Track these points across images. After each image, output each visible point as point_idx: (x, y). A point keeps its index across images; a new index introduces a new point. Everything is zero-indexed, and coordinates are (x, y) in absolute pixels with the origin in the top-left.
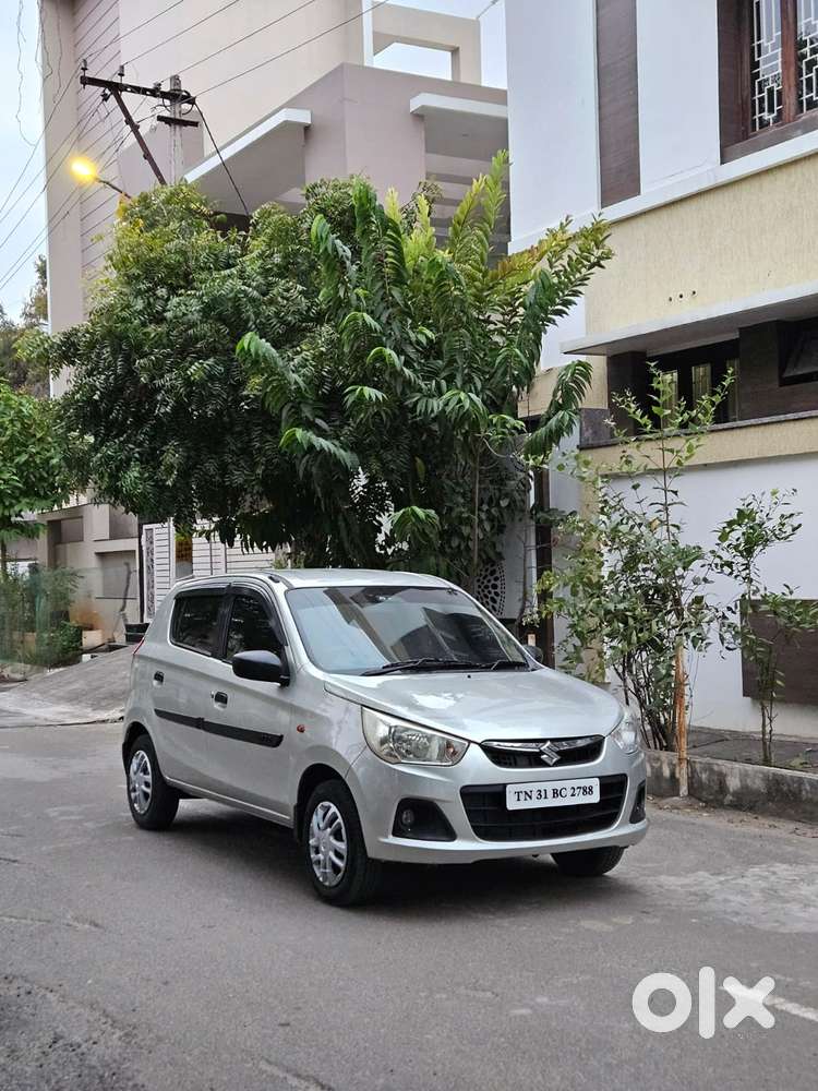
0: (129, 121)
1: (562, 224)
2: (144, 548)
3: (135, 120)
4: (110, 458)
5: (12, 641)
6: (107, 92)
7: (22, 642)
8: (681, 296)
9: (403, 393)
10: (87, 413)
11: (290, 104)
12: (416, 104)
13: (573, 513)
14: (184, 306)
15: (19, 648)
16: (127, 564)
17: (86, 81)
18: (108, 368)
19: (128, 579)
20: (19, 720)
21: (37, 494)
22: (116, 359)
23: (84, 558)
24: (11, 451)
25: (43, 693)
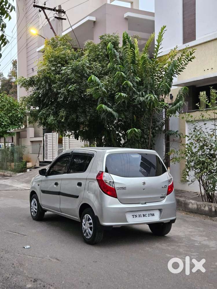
0: (47, 18)
1: (175, 48)
2: (45, 140)
3: (48, 18)
4: (44, 113)
5: (7, 165)
6: (41, 9)
7: (10, 166)
8: (208, 69)
9: (132, 95)
10: (37, 101)
11: (90, 15)
12: (126, 15)
13: (177, 131)
14: (66, 70)
15: (9, 167)
16: (40, 144)
17: (35, 6)
18: (43, 88)
19: (40, 148)
20: (13, 188)
21: (14, 124)
22: (46, 85)
23: (27, 142)
24: (7, 112)
25: (18, 180)
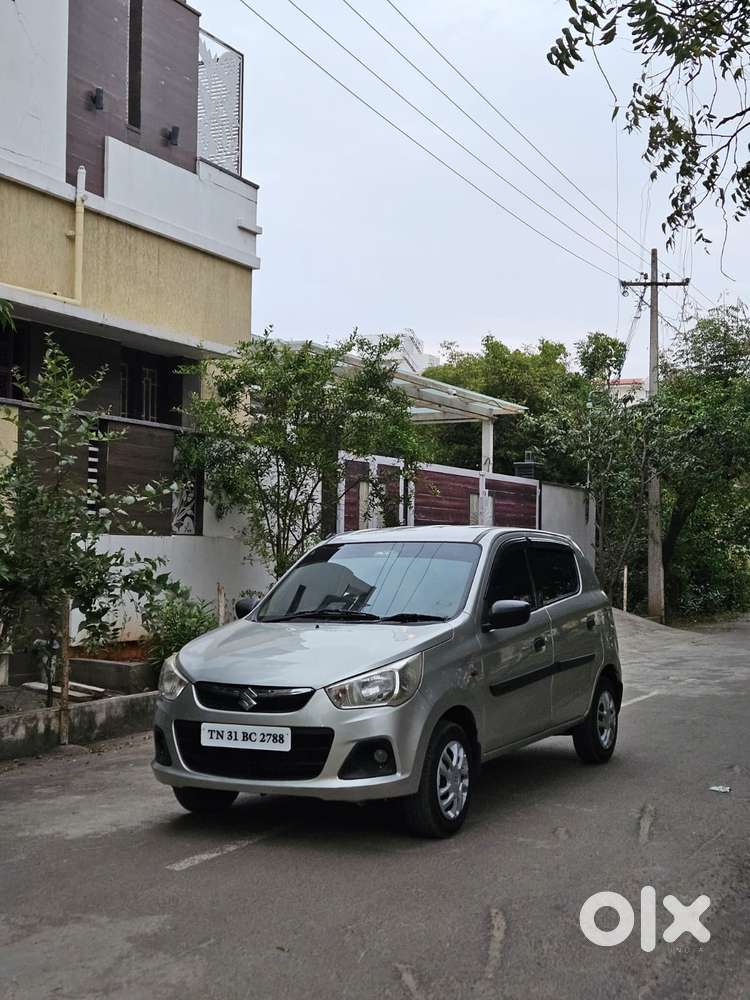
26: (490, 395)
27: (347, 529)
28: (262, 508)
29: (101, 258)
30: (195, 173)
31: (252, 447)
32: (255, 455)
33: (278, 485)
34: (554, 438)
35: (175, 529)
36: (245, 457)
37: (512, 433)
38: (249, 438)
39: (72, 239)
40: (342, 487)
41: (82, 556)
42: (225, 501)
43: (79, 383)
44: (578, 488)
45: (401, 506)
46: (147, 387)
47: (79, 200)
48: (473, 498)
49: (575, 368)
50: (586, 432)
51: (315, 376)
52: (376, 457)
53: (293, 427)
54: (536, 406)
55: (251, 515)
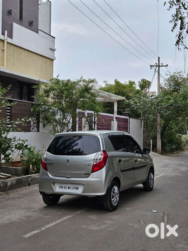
26: (116, 95)
27: (79, 130)
28: (56, 124)
29: (12, 56)
30: (38, 33)
31: (53, 108)
32: (54, 110)
33: (60, 118)
34: (133, 106)
35: (32, 130)
36: (51, 110)
37: (122, 105)
38: (52, 105)
39: (3, 50)
40: (77, 119)
41: (3, 139)
42: (46, 122)
43: (3, 89)
44: (139, 119)
45: (93, 124)
46: (25, 91)
47: (5, 40)
48: (112, 122)
49: (138, 88)
50: (141, 105)
51: (71, 88)
52: (87, 111)
53: (64, 102)
54: (128, 98)
55: (53, 126)
